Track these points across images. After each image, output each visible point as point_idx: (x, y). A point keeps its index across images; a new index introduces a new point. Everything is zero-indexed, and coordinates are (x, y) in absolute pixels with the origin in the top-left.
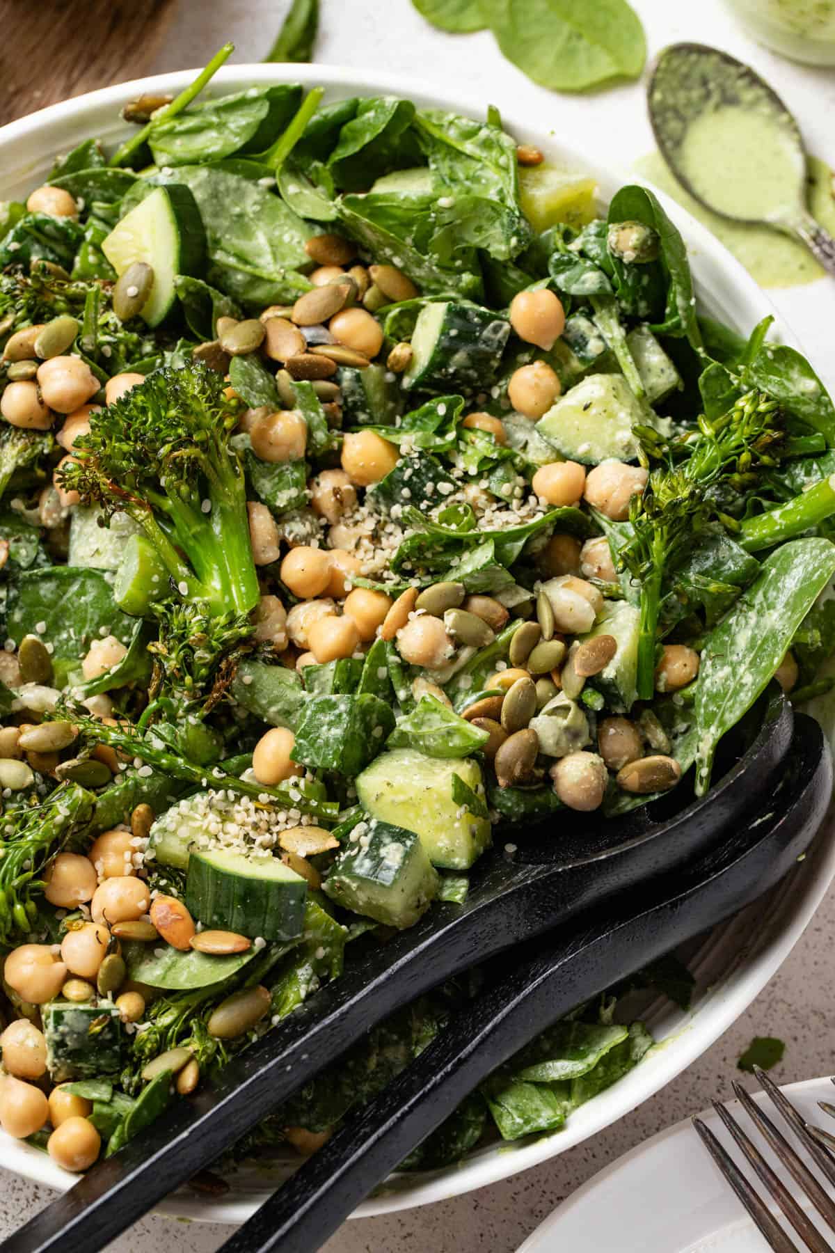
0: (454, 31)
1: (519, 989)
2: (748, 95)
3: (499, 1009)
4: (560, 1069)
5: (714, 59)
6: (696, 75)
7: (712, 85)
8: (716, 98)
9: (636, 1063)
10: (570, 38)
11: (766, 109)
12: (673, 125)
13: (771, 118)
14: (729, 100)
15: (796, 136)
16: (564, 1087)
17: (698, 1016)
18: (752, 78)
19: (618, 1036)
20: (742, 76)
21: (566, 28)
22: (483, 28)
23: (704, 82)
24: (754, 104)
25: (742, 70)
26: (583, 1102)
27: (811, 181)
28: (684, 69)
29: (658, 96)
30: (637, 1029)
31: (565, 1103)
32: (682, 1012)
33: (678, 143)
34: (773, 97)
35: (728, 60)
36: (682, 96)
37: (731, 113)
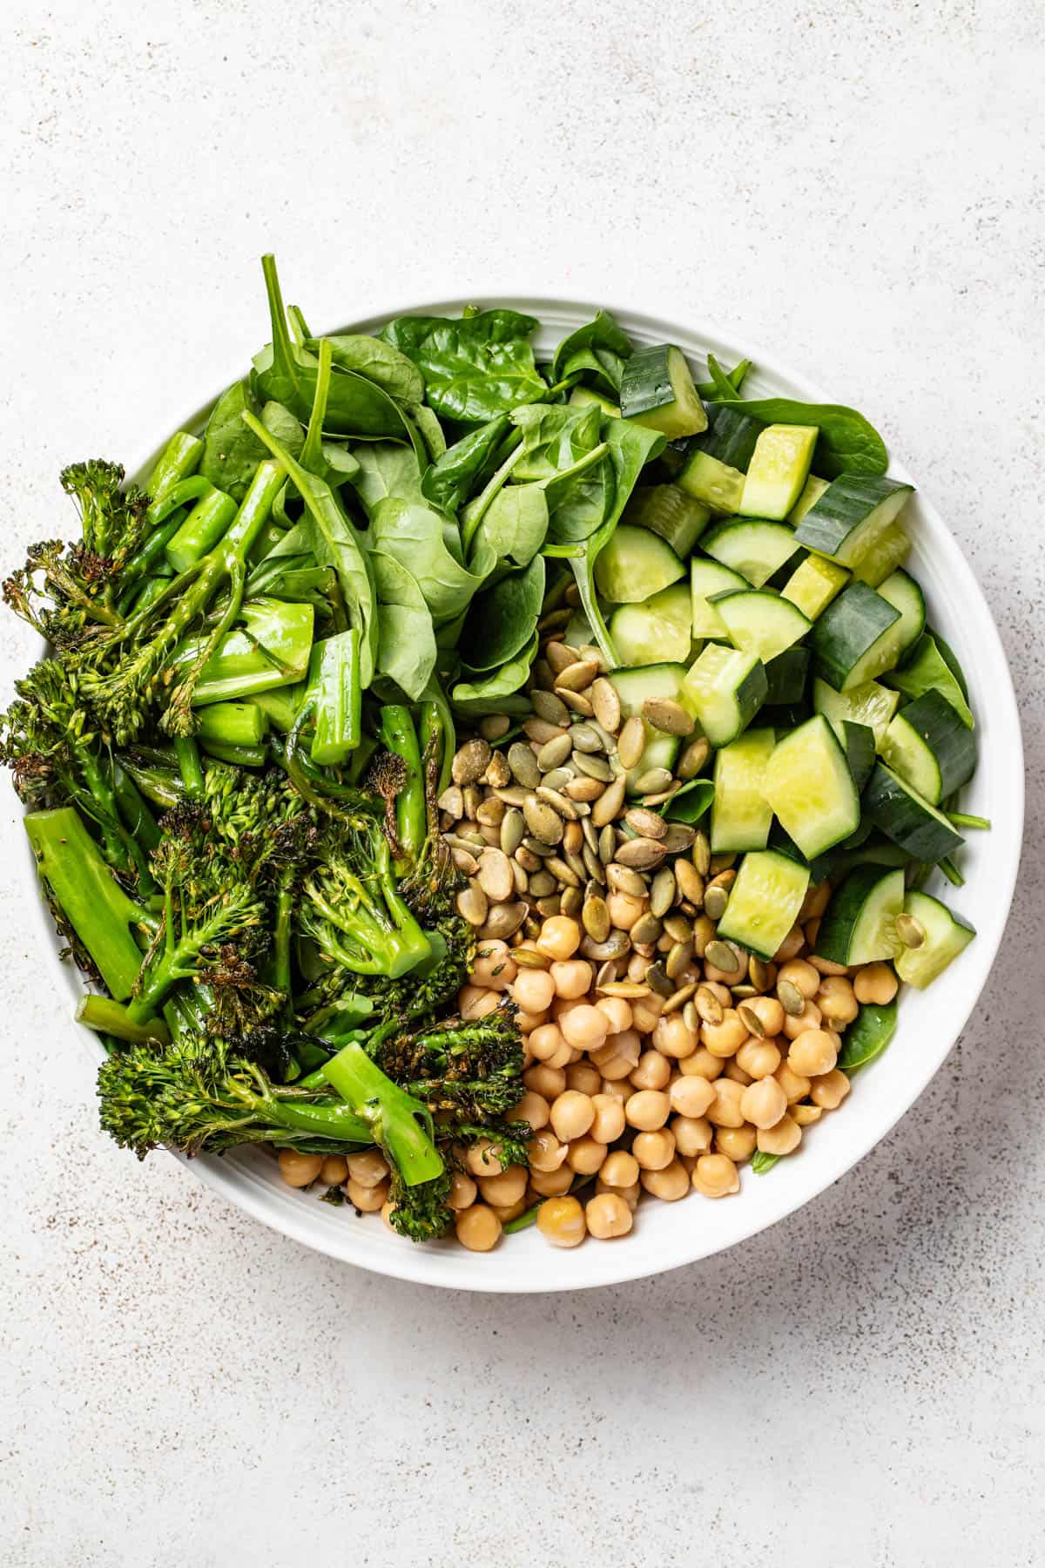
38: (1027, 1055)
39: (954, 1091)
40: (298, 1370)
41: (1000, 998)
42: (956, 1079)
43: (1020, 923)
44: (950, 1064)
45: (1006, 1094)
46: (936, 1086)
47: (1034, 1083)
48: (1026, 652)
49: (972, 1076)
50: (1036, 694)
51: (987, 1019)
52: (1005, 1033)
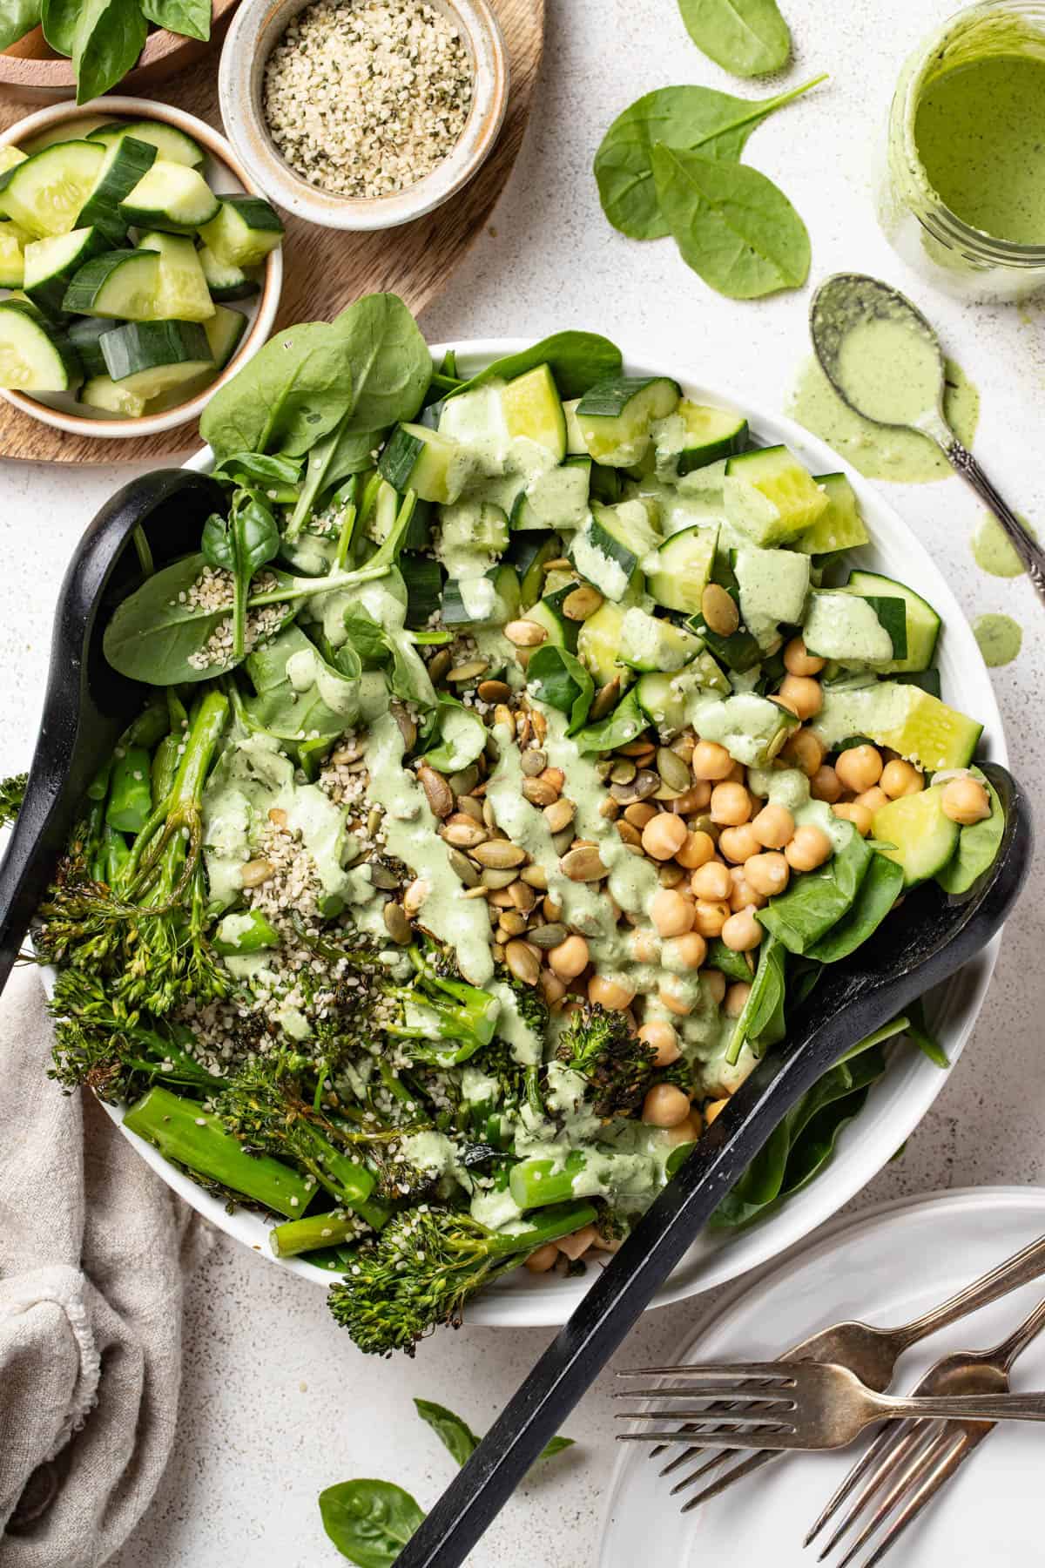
0: (642, 237)
2: (898, 313)
5: (869, 285)
6: (852, 298)
7: (866, 305)
8: (869, 313)
10: (743, 251)
11: (912, 325)
12: (832, 340)
13: (916, 332)
14: (881, 315)
15: (937, 350)
18: (901, 301)
20: (892, 299)
21: (742, 242)
22: (669, 234)
23: (860, 302)
24: (901, 320)
25: (893, 295)
27: (949, 384)
28: (843, 294)
29: (820, 319)
33: (836, 355)
34: (918, 317)
35: (881, 286)
36: (840, 315)
37: (882, 325)
38: (1019, 1137)
39: (948, 1172)
40: (302, 1442)
41: (993, 1082)
42: (950, 1160)
43: (1014, 1008)
44: (945, 1146)
45: (999, 1175)
46: (930, 1168)
47: (1027, 1166)
48: (1022, 743)
49: (965, 1158)
50: (1031, 784)
51: (981, 1103)
52: (998, 1115)
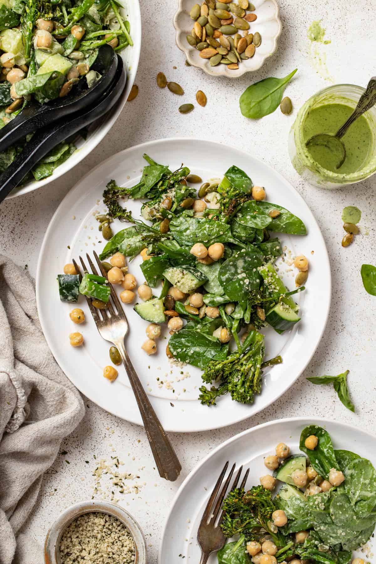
1: (41, 142)
3: (36, 147)
4: (52, 159)
9: (71, 154)
16: (53, 163)
17: (89, 142)
19: (66, 148)
26: (58, 166)
30: (71, 145)
31: (53, 167)
32: (84, 140)
